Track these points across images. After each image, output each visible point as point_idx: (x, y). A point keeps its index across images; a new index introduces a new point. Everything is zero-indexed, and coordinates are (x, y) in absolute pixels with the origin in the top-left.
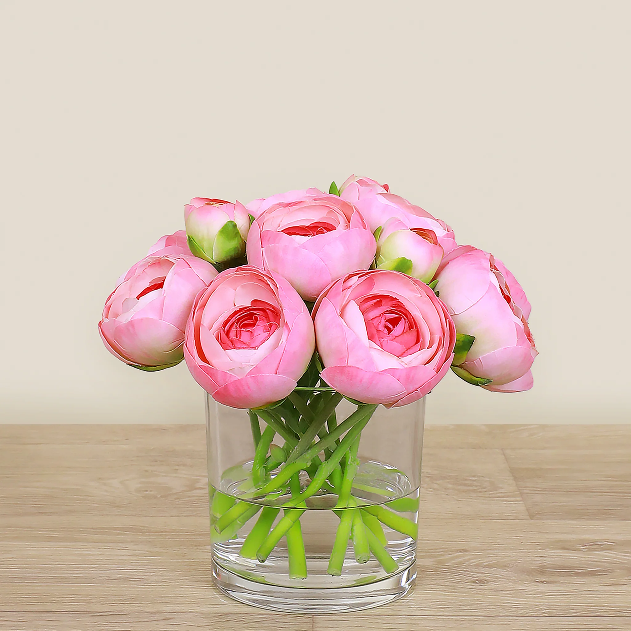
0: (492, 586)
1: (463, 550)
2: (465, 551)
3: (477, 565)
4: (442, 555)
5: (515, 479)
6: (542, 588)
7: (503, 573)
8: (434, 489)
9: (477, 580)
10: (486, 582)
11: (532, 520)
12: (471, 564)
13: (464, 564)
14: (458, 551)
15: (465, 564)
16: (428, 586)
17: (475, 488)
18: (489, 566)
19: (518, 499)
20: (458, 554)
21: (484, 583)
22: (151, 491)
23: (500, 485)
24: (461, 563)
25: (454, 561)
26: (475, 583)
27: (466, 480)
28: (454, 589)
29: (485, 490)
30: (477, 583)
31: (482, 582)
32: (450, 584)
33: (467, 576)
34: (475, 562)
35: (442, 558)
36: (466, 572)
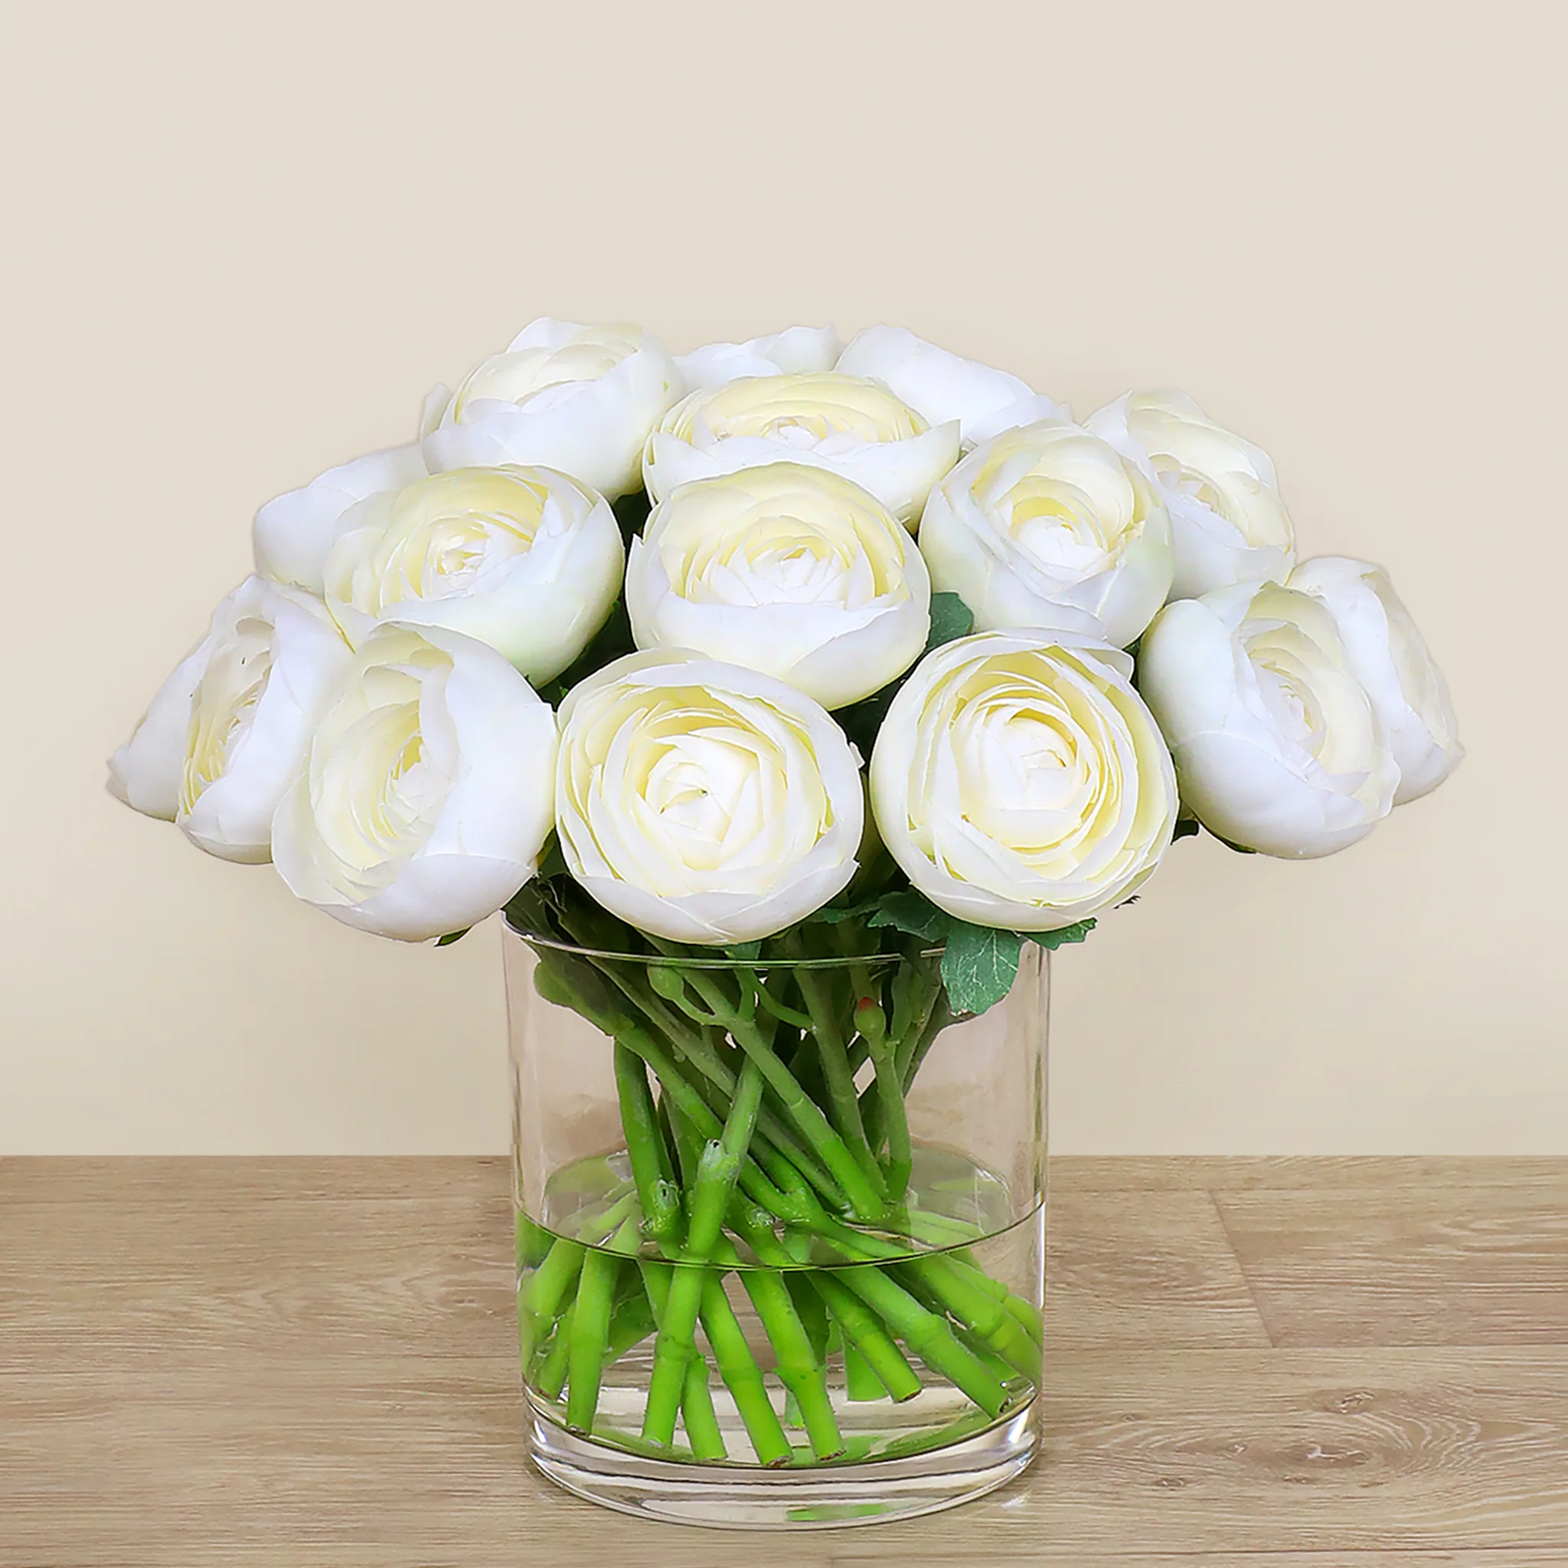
0: (1195, 1490)
1: (1133, 1415)
2: (1137, 1417)
3: (1163, 1448)
4: (1091, 1428)
5: (1240, 1257)
6: (1299, 1492)
7: (1216, 1462)
8: (1069, 1284)
9: (1165, 1480)
10: (1182, 1483)
11: (1274, 1347)
12: (1152, 1446)
13: (1136, 1444)
14: (1121, 1418)
15: (1139, 1447)
16: (1064, 1495)
17: (1155, 1280)
18: (1189, 1449)
19: (1246, 1301)
20: (1123, 1424)
21: (1179, 1485)
22: (471, 1301)
23: (1209, 1273)
24: (1129, 1445)
25: (1115, 1441)
26: (1159, 1485)
27: (1135, 1262)
28: (1118, 1499)
29: (1175, 1283)
30: (1164, 1485)
31: (1174, 1483)
32: (1109, 1489)
33: (1142, 1471)
34: (1158, 1440)
35: (1090, 1433)
36: (1140, 1463)
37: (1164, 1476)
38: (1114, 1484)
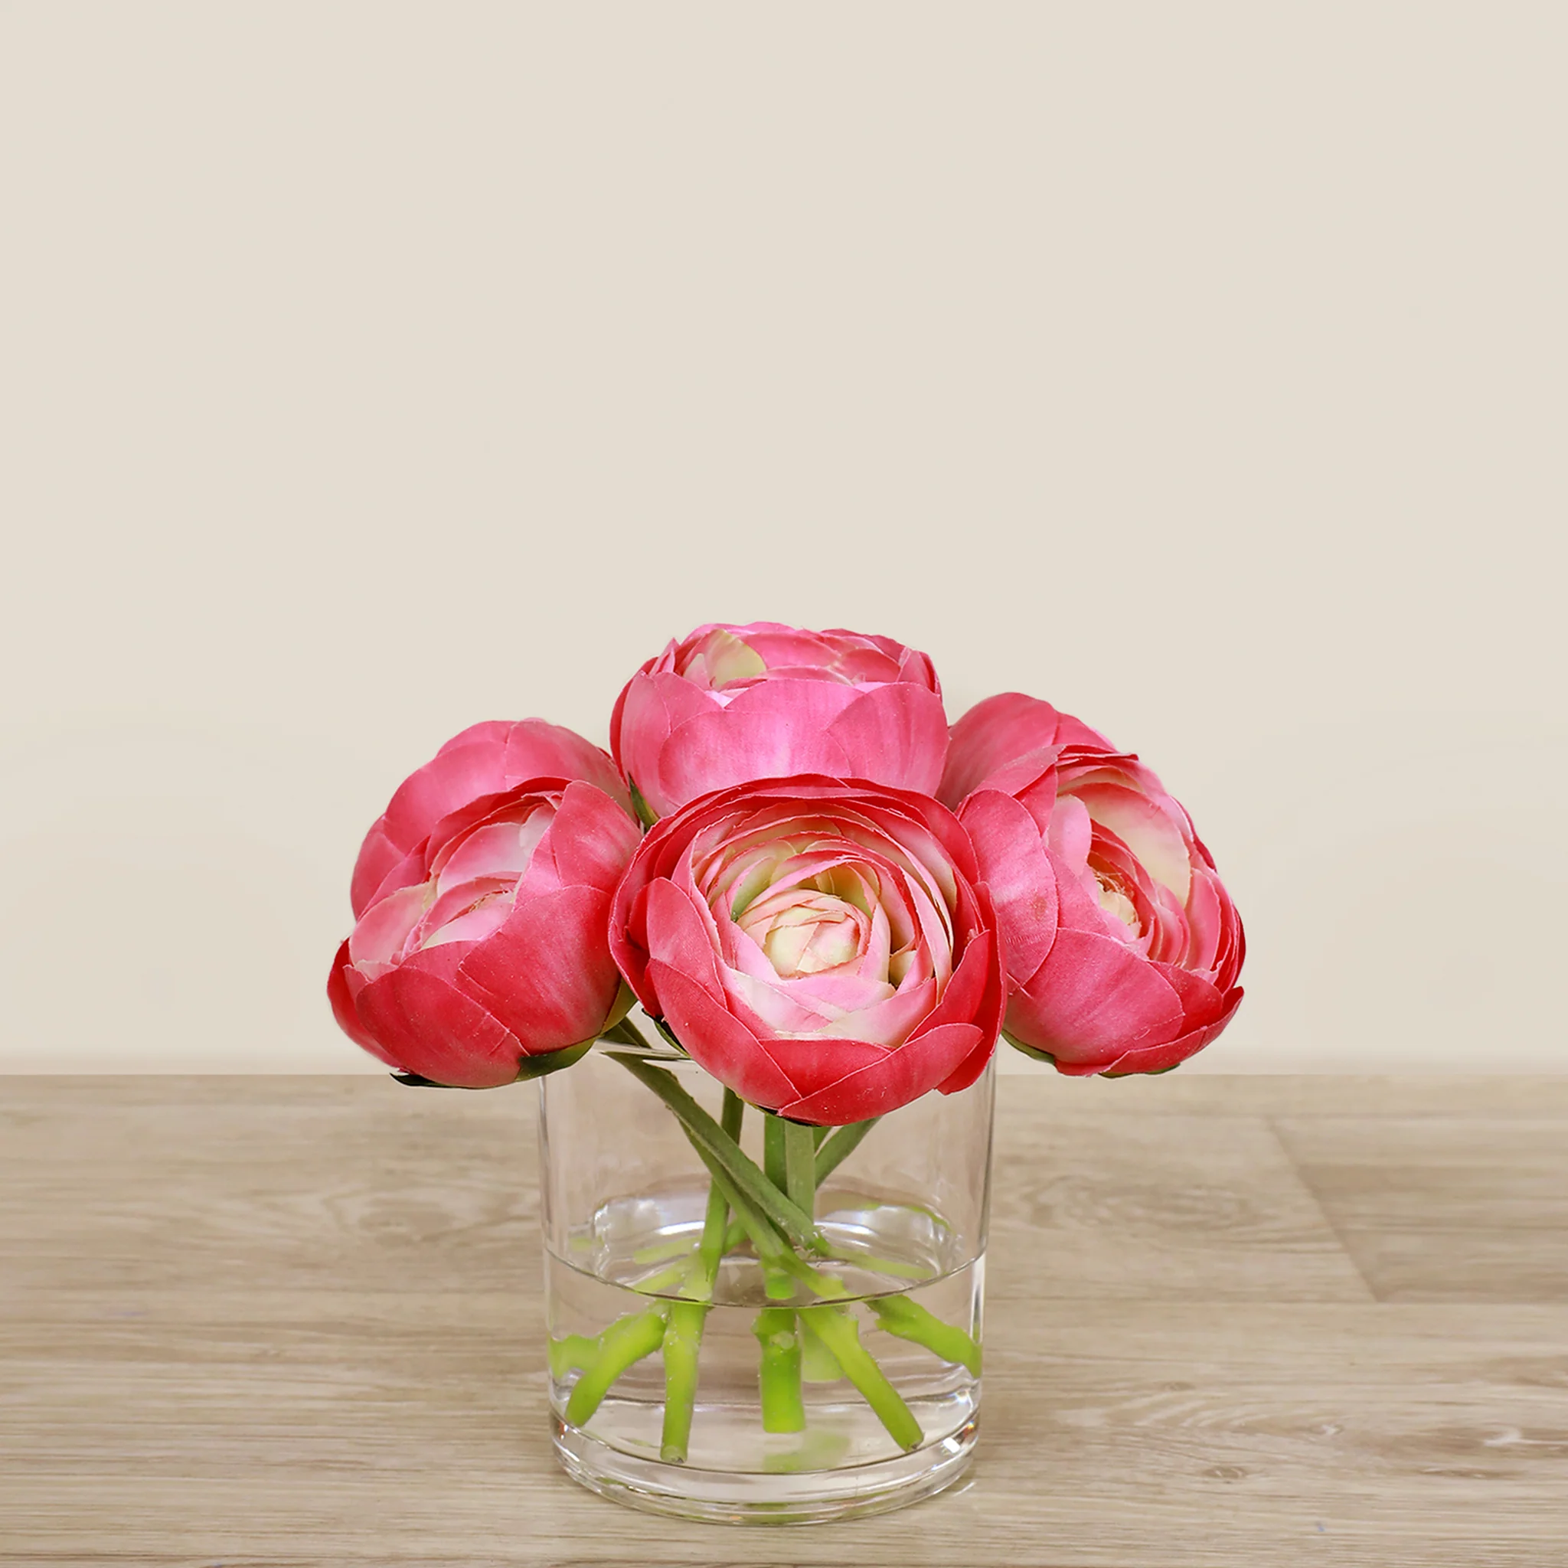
0: (1260, 1484)
1: (1177, 1383)
2: (1183, 1386)
3: (1217, 1427)
4: (1125, 1399)
5: (1317, 1192)
8: (1100, 1221)
9: (1219, 1468)
10: (1240, 1473)
11: (1381, 1302)
12: (1200, 1425)
13: (1182, 1422)
14: (1163, 1387)
15: (1184, 1425)
16: (1092, 1486)
17: (1202, 1218)
18: (1248, 1429)
19: (1332, 1245)
20: (1165, 1395)
21: (1236, 1476)
22: (398, 1225)
24: (1173, 1422)
25: (1154, 1417)
26: (1212, 1476)
27: (1179, 1196)
28: (1160, 1491)
29: (1227, 1223)
30: (1217, 1476)
31: (1230, 1473)
32: (1150, 1479)
33: (1190, 1456)
34: (1208, 1417)
35: (1126, 1406)
36: (1188, 1446)
37: (1218, 1464)
38: (1154, 1473)
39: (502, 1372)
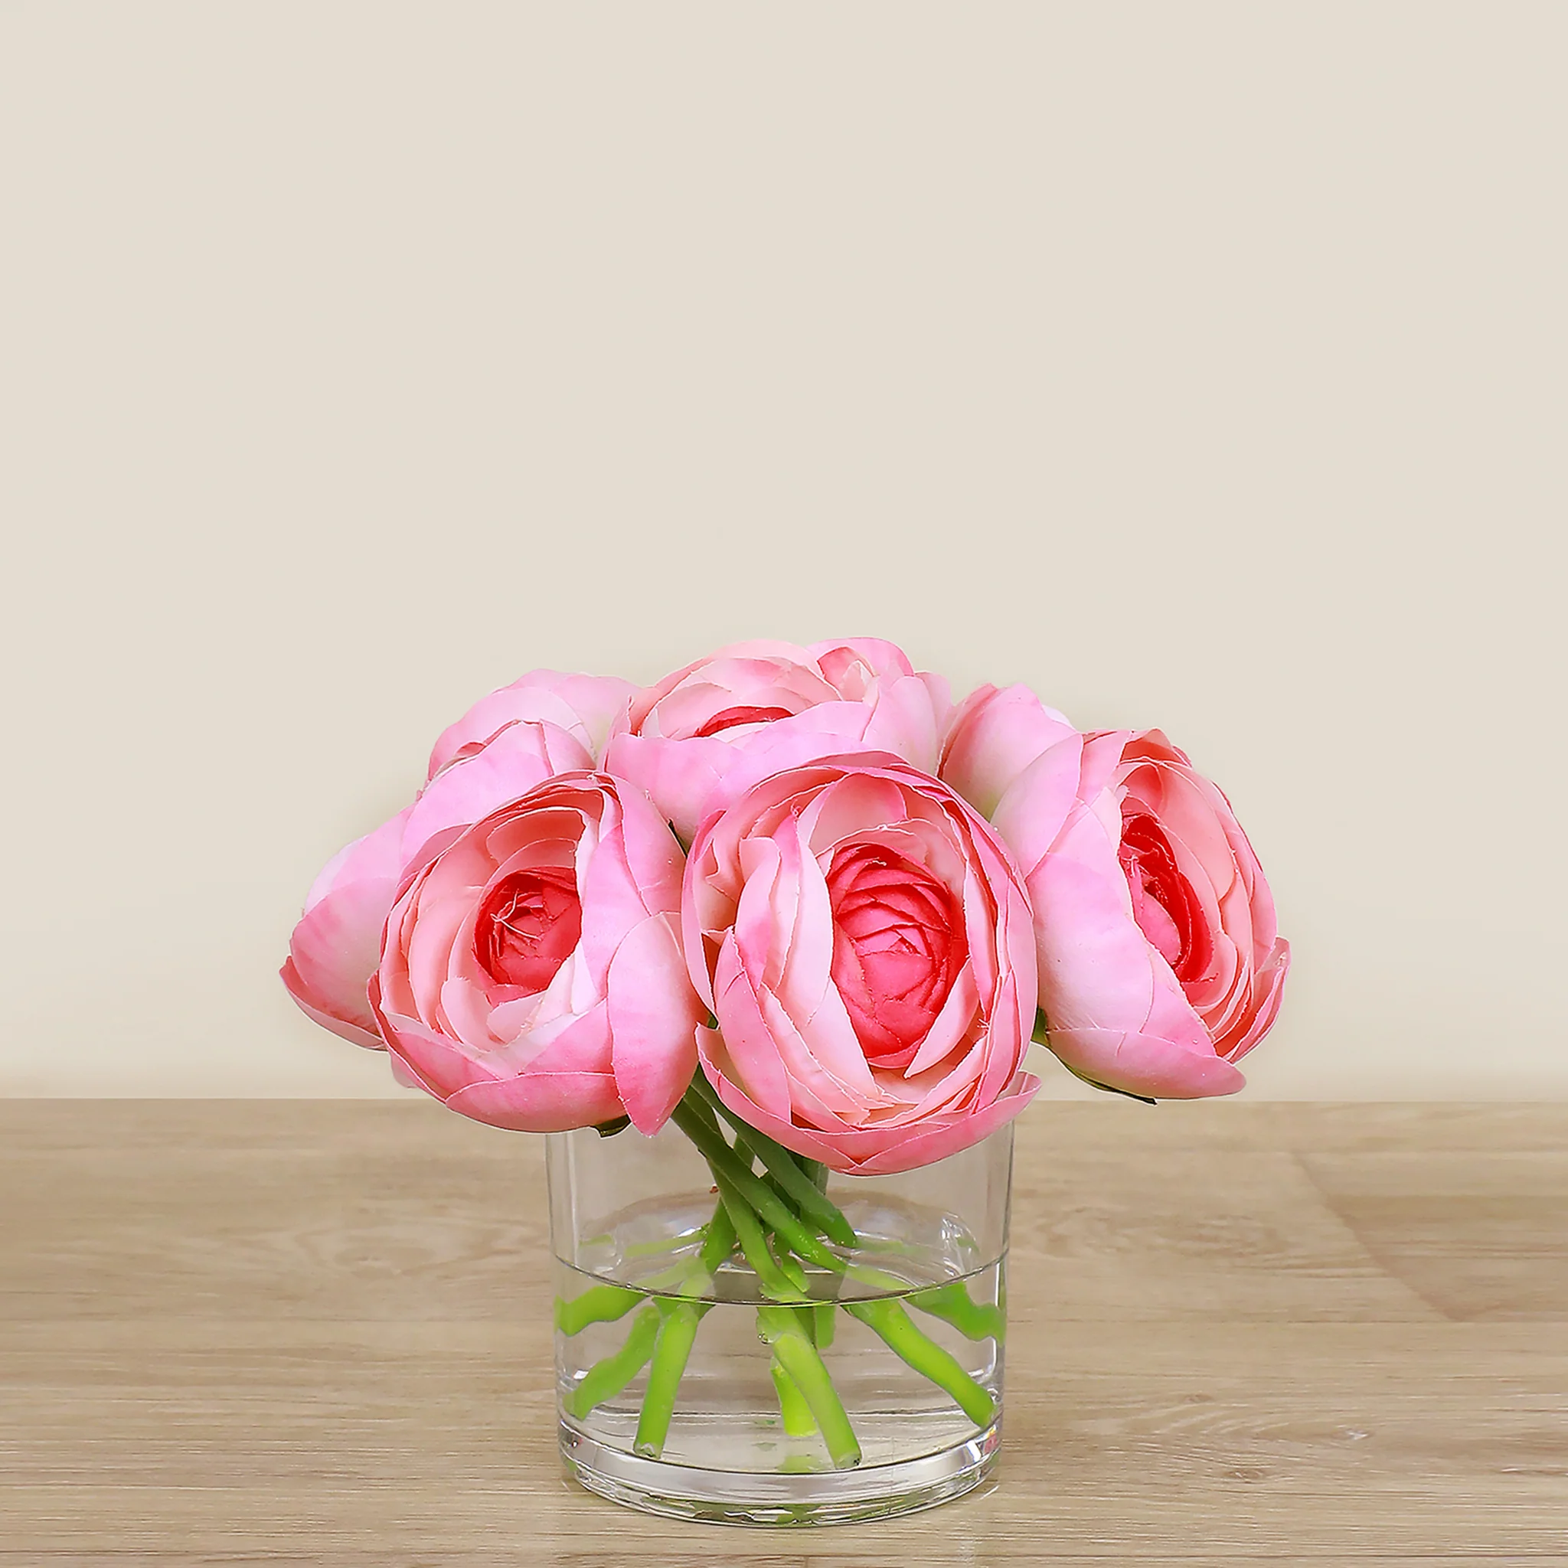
39: (495, 1392)
